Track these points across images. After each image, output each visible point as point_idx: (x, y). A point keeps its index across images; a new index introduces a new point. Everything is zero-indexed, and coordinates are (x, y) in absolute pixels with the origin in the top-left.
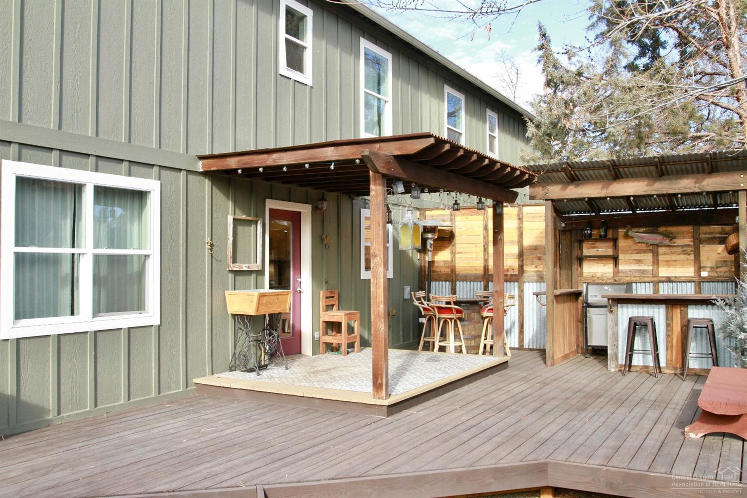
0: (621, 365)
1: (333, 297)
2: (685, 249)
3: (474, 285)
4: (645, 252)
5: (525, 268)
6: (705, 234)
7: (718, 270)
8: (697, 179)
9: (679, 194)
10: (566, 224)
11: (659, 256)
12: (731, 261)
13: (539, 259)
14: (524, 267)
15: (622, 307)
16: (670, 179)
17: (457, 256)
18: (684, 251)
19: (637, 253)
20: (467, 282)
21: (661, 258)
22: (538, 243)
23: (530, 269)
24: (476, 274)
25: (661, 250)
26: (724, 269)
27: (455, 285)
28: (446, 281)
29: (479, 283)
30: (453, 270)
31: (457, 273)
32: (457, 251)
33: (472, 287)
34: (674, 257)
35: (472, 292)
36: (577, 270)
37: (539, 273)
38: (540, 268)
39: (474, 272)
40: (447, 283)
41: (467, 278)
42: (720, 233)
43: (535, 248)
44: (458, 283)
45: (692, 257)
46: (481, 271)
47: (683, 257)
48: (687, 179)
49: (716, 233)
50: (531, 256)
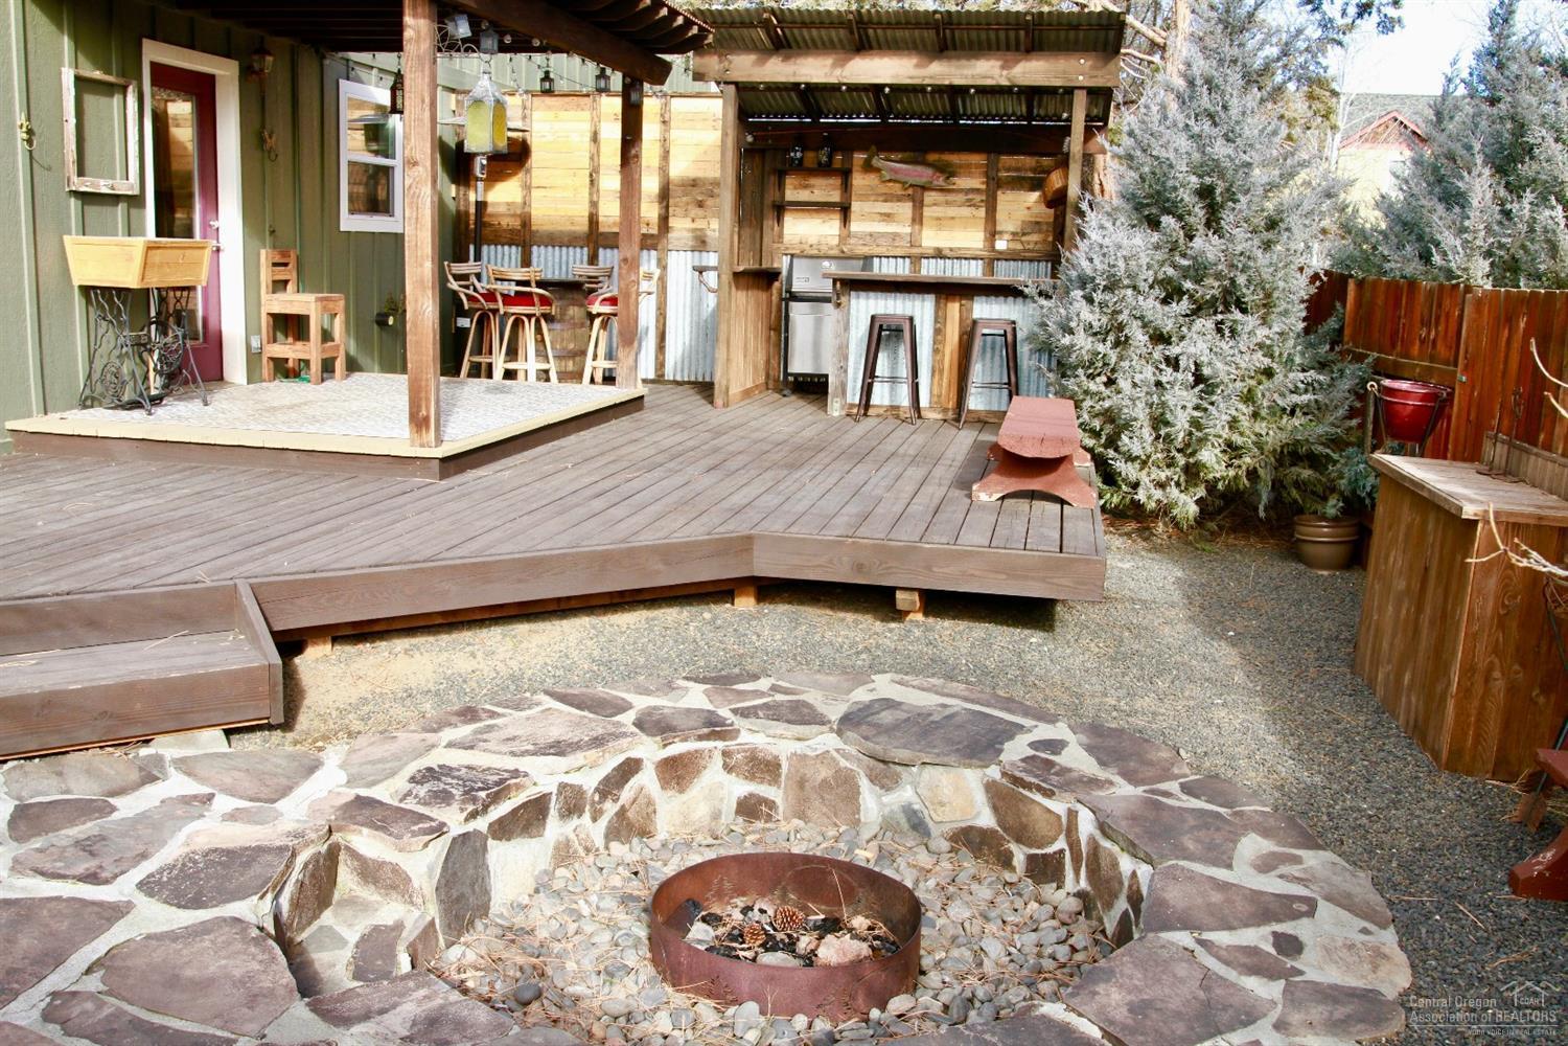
0: (852, 406)
1: (286, 265)
2: (970, 197)
3: (568, 253)
4: (899, 199)
5: (672, 222)
6: (1008, 170)
7: (1024, 239)
8: (1006, 61)
9: (972, 86)
10: (754, 137)
11: (925, 209)
12: (1047, 223)
13: (700, 205)
14: (671, 219)
15: (858, 297)
16: (958, 58)
17: (535, 193)
18: (969, 200)
19: (886, 201)
20: (554, 246)
21: (927, 212)
22: (700, 174)
23: (681, 226)
24: (574, 232)
25: (929, 197)
26: (1035, 237)
27: (530, 253)
28: (510, 245)
29: (578, 250)
30: (526, 222)
31: (534, 228)
32: (535, 182)
33: (564, 258)
34: (951, 211)
35: (564, 268)
36: (773, 229)
37: (699, 233)
38: (700, 224)
39: (569, 228)
40: (514, 248)
41: (555, 240)
42: (1034, 170)
43: (694, 183)
44: (535, 248)
45: (982, 212)
46: (582, 226)
47: (966, 211)
48: (988, 60)
49: (1026, 170)
50: (684, 199)
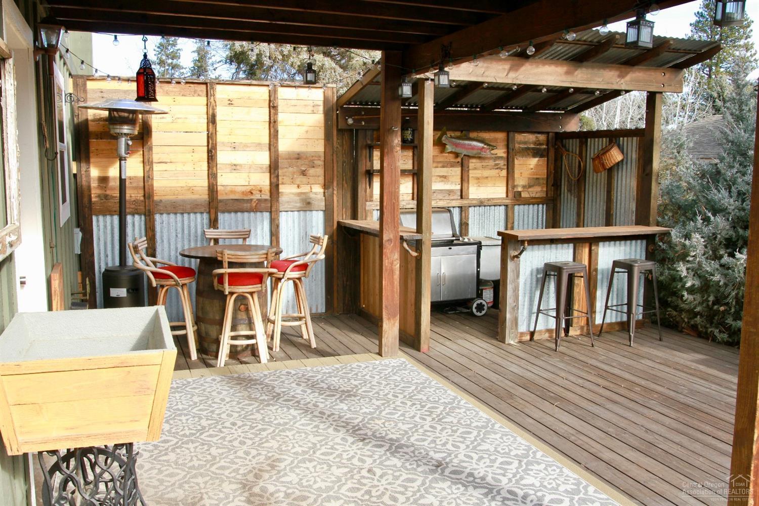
0: (522, 334)
2: (497, 162)
3: (189, 218)
4: (452, 165)
5: (282, 189)
6: (520, 143)
7: (530, 190)
8: (621, 72)
10: (353, 119)
11: (470, 172)
12: (543, 179)
13: (303, 173)
14: (280, 186)
16: (593, 68)
17: (156, 167)
18: (496, 165)
19: (443, 167)
20: (176, 214)
21: (472, 174)
22: (303, 149)
23: (288, 191)
24: (195, 200)
25: (473, 163)
26: (538, 189)
27: (154, 220)
29: (199, 215)
30: (148, 193)
31: (156, 198)
32: (155, 157)
33: (186, 223)
34: (487, 173)
35: (186, 232)
36: (366, 191)
37: (303, 196)
38: (305, 189)
39: (189, 196)
40: (137, 217)
41: (177, 208)
42: (535, 143)
43: (299, 157)
44: (157, 217)
45: (504, 173)
46: (202, 195)
47: (494, 172)
49: (530, 143)
50: (291, 169)
